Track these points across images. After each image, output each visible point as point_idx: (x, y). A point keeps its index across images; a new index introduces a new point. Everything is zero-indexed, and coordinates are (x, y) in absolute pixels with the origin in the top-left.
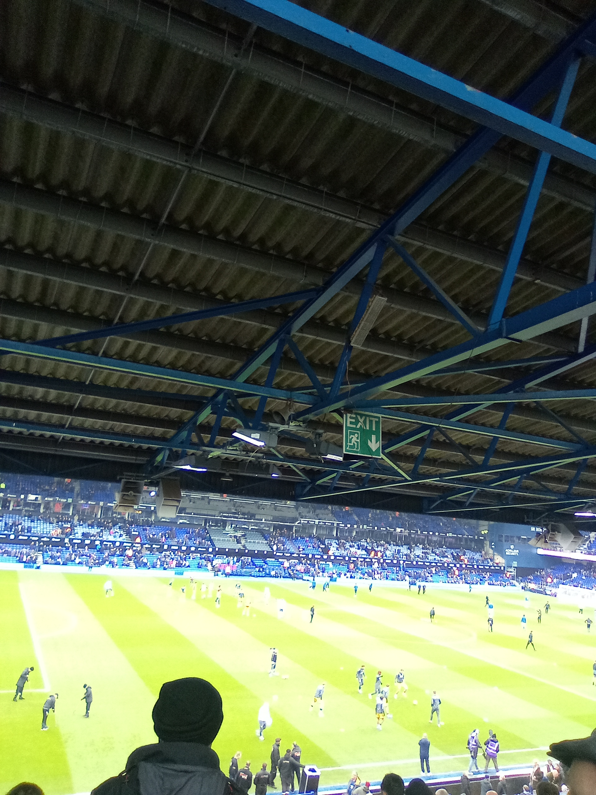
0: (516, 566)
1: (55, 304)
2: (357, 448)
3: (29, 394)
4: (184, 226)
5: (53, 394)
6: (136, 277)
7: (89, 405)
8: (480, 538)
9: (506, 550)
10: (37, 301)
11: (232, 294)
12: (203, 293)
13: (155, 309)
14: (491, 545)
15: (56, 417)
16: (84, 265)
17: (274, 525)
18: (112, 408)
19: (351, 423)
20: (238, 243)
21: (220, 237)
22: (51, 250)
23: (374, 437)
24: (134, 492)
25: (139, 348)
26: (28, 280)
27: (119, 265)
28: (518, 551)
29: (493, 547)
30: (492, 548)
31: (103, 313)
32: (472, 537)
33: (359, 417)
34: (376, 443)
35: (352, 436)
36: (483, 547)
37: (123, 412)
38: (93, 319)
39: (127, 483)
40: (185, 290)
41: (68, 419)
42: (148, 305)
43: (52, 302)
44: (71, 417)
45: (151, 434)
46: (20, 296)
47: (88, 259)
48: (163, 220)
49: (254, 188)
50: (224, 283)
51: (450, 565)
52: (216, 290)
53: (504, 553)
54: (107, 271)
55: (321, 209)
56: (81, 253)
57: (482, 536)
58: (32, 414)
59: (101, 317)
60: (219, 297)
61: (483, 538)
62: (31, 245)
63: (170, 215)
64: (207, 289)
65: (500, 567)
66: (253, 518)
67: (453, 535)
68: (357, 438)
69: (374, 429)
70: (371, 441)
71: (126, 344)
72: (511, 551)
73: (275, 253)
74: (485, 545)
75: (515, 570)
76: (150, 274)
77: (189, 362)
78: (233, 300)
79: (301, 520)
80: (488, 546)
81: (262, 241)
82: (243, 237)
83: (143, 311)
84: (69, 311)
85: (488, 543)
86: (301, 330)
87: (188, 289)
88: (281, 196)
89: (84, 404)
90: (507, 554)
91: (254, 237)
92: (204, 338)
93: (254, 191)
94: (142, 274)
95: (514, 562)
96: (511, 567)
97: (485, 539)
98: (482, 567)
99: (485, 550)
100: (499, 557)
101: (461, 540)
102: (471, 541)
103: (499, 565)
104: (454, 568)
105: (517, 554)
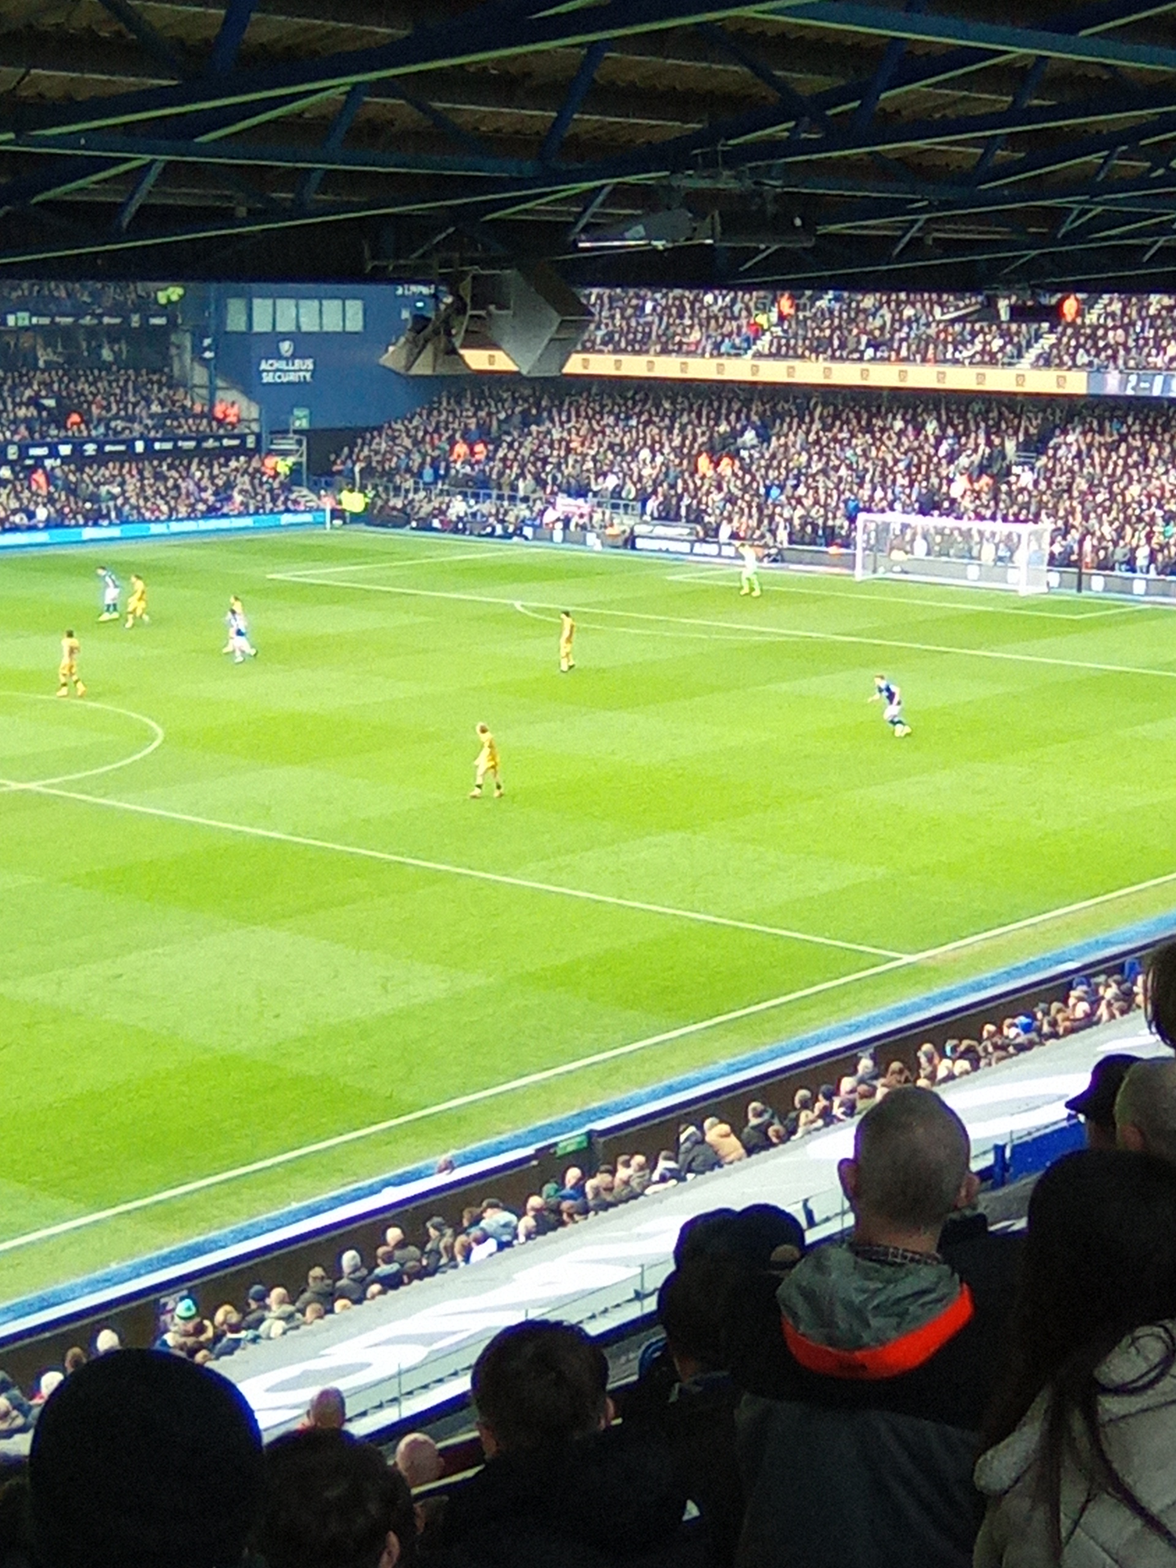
0: (304, 424)
8: (153, 321)
9: (264, 366)
14: (197, 350)
28: (309, 364)
29: (208, 355)
30: (205, 362)
32: (117, 321)
36: (167, 360)
51: (35, 452)
53: (255, 378)
57: (162, 310)
61: (162, 321)
65: (243, 437)
67: (34, 320)
72: (282, 365)
74: (173, 351)
75: (299, 442)
80: (187, 357)
85: (186, 340)
90: (267, 378)
95: (297, 412)
96: (284, 432)
97: (172, 325)
98: (168, 446)
99: (176, 372)
100: (233, 395)
101: (67, 334)
102: (113, 335)
103: (236, 431)
104: (49, 463)
105: (308, 375)
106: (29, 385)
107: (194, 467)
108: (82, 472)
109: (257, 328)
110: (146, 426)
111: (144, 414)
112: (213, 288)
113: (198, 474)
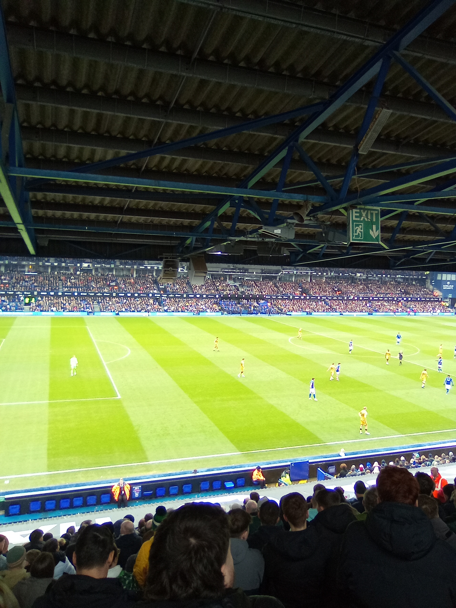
0: (451, 297)
1: (108, 131)
2: (361, 237)
3: (89, 200)
4: (211, 58)
5: (107, 200)
6: (172, 105)
7: (135, 206)
8: (423, 277)
9: (444, 286)
10: (93, 130)
11: (249, 111)
12: (225, 113)
13: (186, 129)
14: (431, 283)
15: (110, 217)
16: (129, 98)
17: (263, 276)
18: (152, 207)
19: (356, 217)
20: (257, 67)
21: (242, 64)
22: (103, 88)
23: (374, 227)
24: (173, 268)
25: (173, 161)
26: (86, 115)
27: (157, 96)
28: (453, 286)
29: (433, 284)
31: (145, 136)
32: (417, 277)
33: (362, 211)
34: (376, 231)
35: (357, 227)
36: (425, 284)
37: (160, 209)
38: (137, 141)
39: (166, 261)
40: (211, 111)
41: (120, 217)
42: (181, 126)
43: (105, 129)
44: (121, 216)
45: (181, 223)
46: (81, 127)
47: (132, 93)
48: (195, 55)
49: (276, 19)
50: (243, 102)
51: (399, 299)
52: (236, 109)
53: (442, 288)
54: (148, 102)
55: (334, 32)
56: (127, 89)
57: (425, 275)
58: (93, 216)
59: (144, 139)
60: (238, 114)
61: (425, 277)
62: (87, 86)
63: (201, 50)
64: (229, 109)
65: (438, 299)
66: (247, 272)
67: (401, 276)
68: (361, 229)
69: (374, 220)
70: (373, 231)
71: (163, 159)
72: (447, 286)
73: (288, 74)
74: (427, 283)
75: (450, 300)
76: (183, 101)
77: (212, 168)
78: (250, 116)
79: (283, 272)
80: (429, 284)
81: (277, 64)
82: (262, 62)
83: (177, 132)
84: (119, 136)
85: (429, 281)
86: (307, 138)
87: (213, 110)
88: (299, 24)
89: (131, 206)
90: (444, 288)
91: (271, 61)
92: (224, 149)
93: (275, 22)
94: (176, 101)
95: (449, 295)
96: (447, 298)
97: (427, 278)
98: (424, 299)
99: (427, 287)
100: (438, 291)
101: (407, 279)
102: (416, 280)
103: (437, 297)
104: (402, 301)
105: (452, 288)
106: (399, 288)
107: (428, 303)
108: (408, 303)
109: (443, 279)
110: (420, 296)
111: (420, 293)
112: (435, 272)
113: (429, 304)
